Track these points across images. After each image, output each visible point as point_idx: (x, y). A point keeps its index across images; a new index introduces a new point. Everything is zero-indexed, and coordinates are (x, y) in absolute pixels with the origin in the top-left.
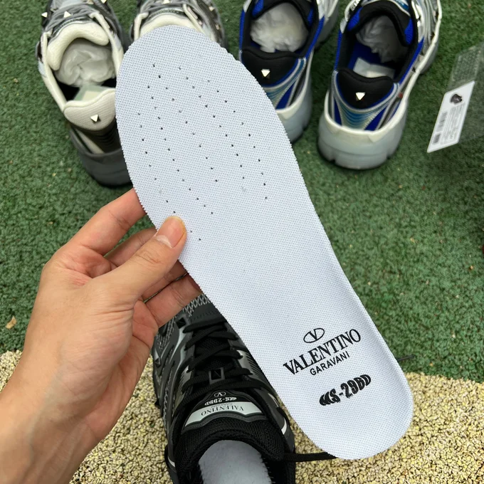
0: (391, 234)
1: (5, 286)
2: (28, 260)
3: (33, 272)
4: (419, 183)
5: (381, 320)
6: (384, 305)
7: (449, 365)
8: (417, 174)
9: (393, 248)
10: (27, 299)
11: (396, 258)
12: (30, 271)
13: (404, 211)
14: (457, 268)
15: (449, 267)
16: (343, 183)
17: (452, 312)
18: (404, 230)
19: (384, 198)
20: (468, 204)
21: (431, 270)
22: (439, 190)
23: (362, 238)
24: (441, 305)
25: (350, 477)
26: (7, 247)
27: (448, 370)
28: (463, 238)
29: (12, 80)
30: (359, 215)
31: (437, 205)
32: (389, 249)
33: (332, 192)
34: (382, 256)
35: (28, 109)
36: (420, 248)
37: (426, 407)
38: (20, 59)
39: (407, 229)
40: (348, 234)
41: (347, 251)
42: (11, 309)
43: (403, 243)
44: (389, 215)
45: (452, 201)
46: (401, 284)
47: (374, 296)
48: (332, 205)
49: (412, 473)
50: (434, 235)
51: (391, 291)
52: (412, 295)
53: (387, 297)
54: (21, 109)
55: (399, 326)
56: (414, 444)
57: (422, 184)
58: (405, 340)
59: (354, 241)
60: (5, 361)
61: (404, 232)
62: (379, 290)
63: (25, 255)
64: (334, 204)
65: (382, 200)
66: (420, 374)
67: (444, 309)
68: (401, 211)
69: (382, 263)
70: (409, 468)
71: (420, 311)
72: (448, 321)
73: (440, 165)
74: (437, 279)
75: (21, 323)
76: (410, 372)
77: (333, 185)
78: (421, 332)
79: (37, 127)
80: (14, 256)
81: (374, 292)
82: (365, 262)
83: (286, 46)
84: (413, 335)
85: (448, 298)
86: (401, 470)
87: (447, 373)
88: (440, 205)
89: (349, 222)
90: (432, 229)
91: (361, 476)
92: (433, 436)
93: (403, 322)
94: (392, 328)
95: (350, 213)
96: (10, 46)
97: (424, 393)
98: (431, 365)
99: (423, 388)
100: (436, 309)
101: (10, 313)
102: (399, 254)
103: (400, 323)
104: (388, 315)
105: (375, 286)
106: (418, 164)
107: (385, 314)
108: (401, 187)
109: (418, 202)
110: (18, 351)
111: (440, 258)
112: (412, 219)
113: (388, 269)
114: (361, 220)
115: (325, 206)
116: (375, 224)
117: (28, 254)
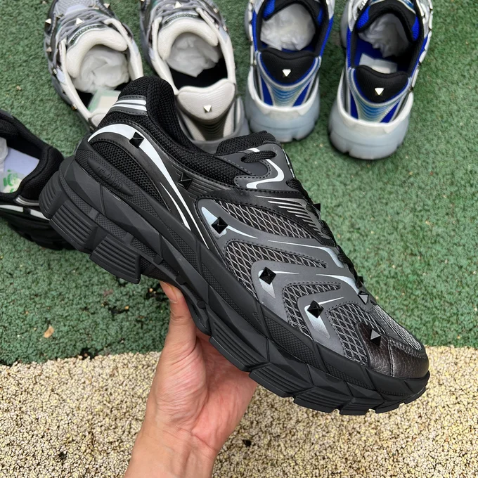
0: (408, 218)
1: (36, 295)
2: (57, 267)
3: (64, 280)
4: (427, 169)
5: (409, 300)
6: (409, 285)
7: (475, 337)
8: (424, 161)
9: (411, 231)
10: (62, 307)
11: (415, 241)
12: (61, 279)
13: (417, 196)
14: (471, 246)
15: (464, 246)
16: (357, 173)
17: (472, 287)
18: (419, 214)
19: (397, 185)
20: (474, 186)
21: (449, 250)
22: (446, 174)
23: (382, 224)
24: (461, 282)
25: (399, 449)
26: (33, 257)
27: (475, 342)
28: (474, 218)
29: (14, 87)
30: (376, 202)
31: (446, 189)
32: (408, 233)
33: (348, 183)
34: (402, 240)
35: (35, 116)
36: (436, 230)
37: (459, 377)
38: (20, 66)
39: (422, 213)
40: (368, 221)
41: (369, 237)
42: (46, 319)
43: (420, 227)
44: (403, 201)
45: (459, 185)
46: (423, 265)
47: (399, 277)
48: (350, 195)
49: (454, 439)
50: (446, 217)
51: (414, 272)
52: (434, 274)
53: (412, 278)
54: (29, 117)
55: (426, 304)
56: (453, 412)
57: (430, 170)
58: (433, 316)
59: (375, 227)
60: (48, 370)
61: (420, 216)
62: (403, 272)
63: (53, 264)
64: (352, 194)
65: (396, 187)
66: (450, 347)
67: (464, 285)
68: (414, 197)
69: (403, 247)
70: (451, 435)
71: (443, 289)
72: (469, 296)
73: (444, 151)
74: (454, 257)
75: (58, 332)
76: (441, 346)
77: (348, 176)
78: (446, 308)
79: (47, 134)
80: (42, 265)
81: (399, 274)
82: (388, 246)
83: (293, 44)
84: (439, 312)
85: (466, 275)
86: (444, 437)
87: (474, 344)
88: (448, 189)
89: (368, 210)
90: (444, 211)
91: (409, 447)
92: (469, 403)
93: (429, 300)
94: (420, 306)
95: (367, 202)
96: (8, 53)
97: (456, 364)
98: (459, 338)
99: (454, 359)
100: (457, 286)
101: (45, 322)
102: (417, 237)
103: (426, 301)
104: (414, 295)
105: (399, 268)
106: (425, 152)
107: (412, 293)
108: (411, 174)
109: (428, 188)
110: (59, 359)
111: (455, 238)
112: (425, 203)
113: (409, 252)
114: (379, 207)
115: (343, 196)
116: (391, 211)
117: (56, 262)
